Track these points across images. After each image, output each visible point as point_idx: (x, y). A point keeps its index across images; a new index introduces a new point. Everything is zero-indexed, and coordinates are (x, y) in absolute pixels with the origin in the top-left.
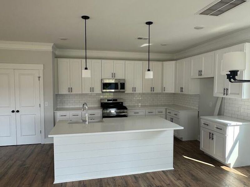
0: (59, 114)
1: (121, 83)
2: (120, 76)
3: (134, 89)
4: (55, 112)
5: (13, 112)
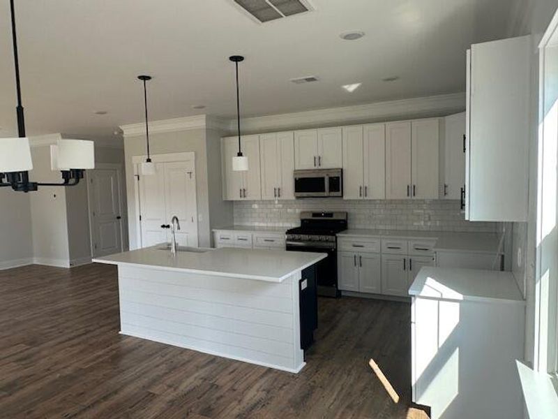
0: (219, 234)
1: (331, 179)
2: (331, 162)
3: (364, 190)
4: (214, 230)
5: (163, 226)
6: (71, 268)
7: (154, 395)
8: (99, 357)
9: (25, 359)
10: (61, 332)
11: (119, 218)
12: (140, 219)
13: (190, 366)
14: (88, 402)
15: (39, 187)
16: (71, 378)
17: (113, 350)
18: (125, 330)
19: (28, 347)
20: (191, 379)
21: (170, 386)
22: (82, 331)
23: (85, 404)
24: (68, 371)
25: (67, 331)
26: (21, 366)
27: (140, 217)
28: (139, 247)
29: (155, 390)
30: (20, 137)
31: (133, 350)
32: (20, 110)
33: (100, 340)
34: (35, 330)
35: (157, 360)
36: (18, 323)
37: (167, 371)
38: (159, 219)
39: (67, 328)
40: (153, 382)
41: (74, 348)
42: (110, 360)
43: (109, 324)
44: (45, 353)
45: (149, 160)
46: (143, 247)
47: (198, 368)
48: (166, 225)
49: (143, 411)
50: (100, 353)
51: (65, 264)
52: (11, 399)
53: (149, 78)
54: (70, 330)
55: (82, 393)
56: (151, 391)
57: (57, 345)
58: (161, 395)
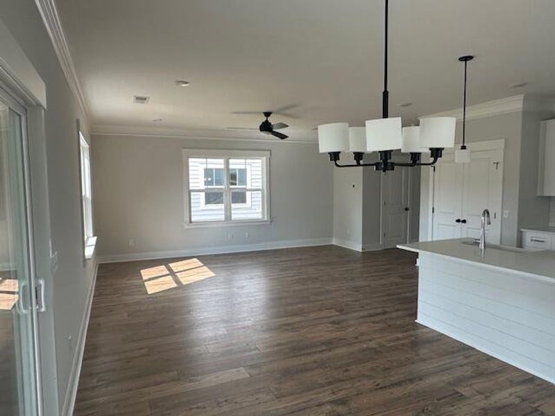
4: (522, 230)
5: (458, 221)
6: (363, 252)
7: (462, 395)
8: (398, 339)
9: (338, 323)
10: (362, 307)
11: (407, 209)
12: (433, 212)
13: (502, 378)
14: (394, 379)
15: (395, 167)
16: (376, 352)
17: (412, 336)
18: (421, 319)
19: (338, 313)
20: (505, 394)
21: (480, 393)
22: (380, 310)
23: (392, 379)
24: (373, 344)
25: (366, 307)
26: (334, 328)
27: (433, 209)
28: (430, 239)
29: (463, 390)
30: (384, 118)
31: (433, 341)
32: (386, 94)
33: (398, 323)
34: (340, 300)
35: (460, 359)
36: (328, 292)
37: (473, 375)
38: (453, 213)
39: (367, 304)
40: (459, 381)
41: (376, 325)
42: (410, 345)
43: (406, 310)
44: (351, 322)
45: (464, 148)
46: (434, 239)
47: (512, 383)
48: (462, 219)
49: (452, 408)
50: (400, 335)
51: (358, 247)
52: (331, 354)
53: (471, 58)
54: (369, 308)
55: (388, 369)
56: (459, 391)
57: (361, 318)
58: (469, 398)
